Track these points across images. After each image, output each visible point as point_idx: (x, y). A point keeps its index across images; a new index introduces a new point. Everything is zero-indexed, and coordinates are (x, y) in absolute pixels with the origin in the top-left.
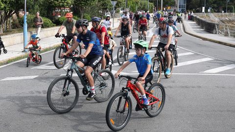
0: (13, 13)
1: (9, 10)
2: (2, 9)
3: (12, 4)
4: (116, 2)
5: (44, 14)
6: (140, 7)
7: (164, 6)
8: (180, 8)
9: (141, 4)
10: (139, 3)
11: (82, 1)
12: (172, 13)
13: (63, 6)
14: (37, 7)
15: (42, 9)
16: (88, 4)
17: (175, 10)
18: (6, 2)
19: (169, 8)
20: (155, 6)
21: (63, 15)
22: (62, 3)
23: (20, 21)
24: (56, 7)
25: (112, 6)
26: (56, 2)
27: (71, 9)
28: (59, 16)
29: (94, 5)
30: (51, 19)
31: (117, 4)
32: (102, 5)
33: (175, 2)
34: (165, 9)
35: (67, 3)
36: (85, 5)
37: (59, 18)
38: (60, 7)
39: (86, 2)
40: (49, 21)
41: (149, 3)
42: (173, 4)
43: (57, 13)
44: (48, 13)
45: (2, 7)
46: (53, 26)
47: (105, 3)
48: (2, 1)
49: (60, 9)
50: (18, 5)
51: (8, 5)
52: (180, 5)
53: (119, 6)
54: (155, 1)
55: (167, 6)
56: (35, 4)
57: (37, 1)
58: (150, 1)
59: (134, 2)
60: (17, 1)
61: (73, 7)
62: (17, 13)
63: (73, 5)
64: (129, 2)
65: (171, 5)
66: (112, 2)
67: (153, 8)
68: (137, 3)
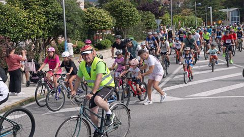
0: (52, 40)
1: (47, 36)
2: (40, 37)
3: (50, 30)
4: (161, 20)
6: (187, 24)
7: (214, 20)
8: (232, 21)
9: (188, 20)
11: (124, 22)
13: (104, 29)
14: (77, 31)
15: (82, 34)
16: (131, 24)
18: (44, 29)
19: (220, 22)
20: (204, 21)
21: (105, 38)
22: (104, 25)
23: (59, 48)
24: (97, 30)
25: (157, 24)
26: (97, 25)
27: (113, 31)
28: (101, 40)
29: (138, 25)
31: (162, 23)
32: (146, 25)
33: (226, 15)
34: (215, 23)
35: (108, 25)
36: (128, 25)
37: (101, 42)
38: (101, 30)
39: (129, 22)
41: (197, 18)
42: (224, 17)
43: (98, 36)
45: (41, 34)
47: (149, 22)
48: (40, 28)
49: (102, 32)
50: (57, 32)
51: (46, 32)
52: (232, 18)
53: (163, 24)
54: (203, 16)
55: (217, 20)
56: (74, 29)
57: (77, 25)
58: (197, 16)
59: (180, 18)
60: (56, 27)
61: (115, 29)
62: (56, 39)
63: (115, 27)
64: (174, 19)
65: (222, 19)
66: (156, 20)
67: (202, 24)
68: (183, 19)
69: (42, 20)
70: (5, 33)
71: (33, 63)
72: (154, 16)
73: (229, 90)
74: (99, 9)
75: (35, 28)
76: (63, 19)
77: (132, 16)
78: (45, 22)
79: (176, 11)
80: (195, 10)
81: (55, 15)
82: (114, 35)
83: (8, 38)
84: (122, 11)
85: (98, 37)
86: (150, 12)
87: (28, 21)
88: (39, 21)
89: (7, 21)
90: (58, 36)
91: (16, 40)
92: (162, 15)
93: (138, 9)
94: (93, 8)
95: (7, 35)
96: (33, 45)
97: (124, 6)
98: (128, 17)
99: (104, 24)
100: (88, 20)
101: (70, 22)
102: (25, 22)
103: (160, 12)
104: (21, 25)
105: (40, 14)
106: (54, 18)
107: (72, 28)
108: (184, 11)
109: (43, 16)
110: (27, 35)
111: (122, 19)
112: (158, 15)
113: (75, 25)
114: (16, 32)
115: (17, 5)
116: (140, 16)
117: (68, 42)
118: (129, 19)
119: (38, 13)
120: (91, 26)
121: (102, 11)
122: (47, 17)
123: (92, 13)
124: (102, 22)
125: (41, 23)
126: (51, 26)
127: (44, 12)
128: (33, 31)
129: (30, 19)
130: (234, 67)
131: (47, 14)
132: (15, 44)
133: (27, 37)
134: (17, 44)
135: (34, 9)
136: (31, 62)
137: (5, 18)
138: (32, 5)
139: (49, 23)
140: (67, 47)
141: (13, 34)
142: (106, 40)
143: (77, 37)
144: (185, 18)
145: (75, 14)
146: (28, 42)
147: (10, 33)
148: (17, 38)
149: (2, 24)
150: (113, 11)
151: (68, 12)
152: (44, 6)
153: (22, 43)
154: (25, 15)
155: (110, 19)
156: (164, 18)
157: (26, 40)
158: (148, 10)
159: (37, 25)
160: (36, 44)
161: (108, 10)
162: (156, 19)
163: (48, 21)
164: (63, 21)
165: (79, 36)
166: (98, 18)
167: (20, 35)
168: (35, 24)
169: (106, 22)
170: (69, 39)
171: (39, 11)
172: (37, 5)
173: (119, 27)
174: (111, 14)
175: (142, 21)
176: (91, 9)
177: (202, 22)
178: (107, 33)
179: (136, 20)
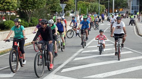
4: (65, 5)
7: (116, 8)
8: (132, 9)
9: (92, 6)
10: (90, 6)
11: (29, 4)
12: (124, 15)
13: (8, 9)
16: (36, 7)
17: (127, 12)
19: (121, 10)
20: (107, 8)
21: (8, 19)
22: (7, 6)
25: (62, 8)
28: (4, 20)
29: (42, 9)
31: (66, 7)
32: (51, 8)
33: (127, 4)
34: (116, 11)
35: (13, 6)
36: (33, 8)
37: (4, 22)
38: (4, 11)
39: (34, 5)
41: (100, 5)
42: (125, 6)
47: (54, 6)
49: (5, 13)
52: (132, 7)
53: (68, 8)
54: (106, 3)
55: (119, 8)
58: (100, 3)
59: (84, 4)
61: (20, 11)
63: (19, 8)
64: (79, 5)
65: (123, 7)
66: (61, 5)
67: (105, 10)
68: (87, 5)
73: (124, 72)
82: (18, 16)
85: (2, 18)
99: (8, 4)
124: (6, 3)
130: (130, 52)
142: (10, 21)
144: (89, 4)
156: (69, 3)
162: (61, 3)
169: (10, 3)
173: (24, 9)
175: (47, 4)
177: (105, 9)
178: (11, 14)
179: (41, 3)
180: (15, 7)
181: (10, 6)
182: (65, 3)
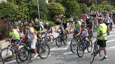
0: (32, 21)
1: (30, 19)
2: (26, 19)
3: (31, 15)
4: (90, 8)
5: (49, 19)
6: (105, 9)
9: (106, 7)
10: (104, 7)
11: (70, 9)
13: (60, 13)
14: (45, 15)
15: (48, 17)
18: (27, 15)
21: (60, 19)
22: (59, 12)
24: (56, 14)
25: (88, 10)
26: (56, 12)
27: (64, 15)
28: (58, 19)
29: (78, 11)
30: (54, 22)
31: (91, 9)
32: (82, 11)
35: (62, 11)
36: (72, 11)
37: (58, 21)
38: (58, 14)
39: (73, 10)
40: (52, 23)
41: (110, 6)
44: (52, 18)
45: (26, 17)
46: (55, 25)
47: (84, 9)
48: (25, 14)
49: (58, 15)
50: (34, 16)
51: (29, 16)
53: (92, 10)
54: (114, 4)
56: (44, 14)
57: (45, 12)
58: (111, 5)
59: (101, 6)
60: (34, 13)
62: (34, 20)
63: (65, 12)
64: (98, 7)
66: (88, 8)
67: (114, 9)
68: (103, 7)
69: (26, 10)
70: (7, 18)
71: (23, 33)
72: (86, 5)
74: (57, 3)
75: (23, 14)
76: (38, 9)
77: (74, 6)
78: (28, 11)
79: (99, 2)
80: (109, 1)
81: (33, 7)
82: (65, 17)
83: (9, 20)
84: (69, 3)
85: (57, 18)
86: (84, 4)
87: (19, 10)
88: (24, 10)
89: (8, 11)
90: (35, 18)
91: (13, 21)
92: (91, 5)
93: (77, 2)
94: (53, 2)
95: (8, 18)
96: (22, 23)
97: (70, 1)
98: (72, 6)
99: (60, 11)
100: (51, 9)
101: (41, 11)
102: (17, 11)
103: (90, 3)
104: (15, 13)
105: (25, 6)
106: (33, 8)
107: (43, 14)
108: (103, 2)
109: (27, 8)
110: (19, 18)
111: (69, 8)
112: (89, 5)
113: (44, 12)
114: (13, 17)
115: (13, 2)
116: (79, 6)
117: (41, 21)
118: (73, 8)
119: (24, 6)
120: (53, 12)
121: (58, 4)
122: (29, 8)
123: (53, 5)
124: (59, 10)
125: (26, 11)
126: (31, 13)
127: (27, 6)
128: (22, 16)
129: (20, 9)
131: (29, 6)
132: (12, 23)
133: (18, 19)
134: (14, 23)
135: (22, 4)
136: (22, 32)
137: (7, 10)
138: (20, 2)
139: (30, 12)
140: (40, 24)
141: (12, 18)
143: (45, 19)
144: (104, 6)
145: (44, 6)
146: (20, 22)
147: (10, 17)
148: (14, 20)
149: (5, 13)
150: (64, 4)
151: (40, 5)
152: (27, 2)
153: (16, 22)
154: (17, 8)
155: (63, 8)
156: (92, 6)
157: (18, 21)
158: (83, 2)
159: (24, 12)
160: (23, 23)
161: (62, 3)
162: (88, 7)
163: (29, 10)
164: (38, 10)
165: (46, 18)
166: (56, 8)
167: (15, 18)
168: (23, 12)
169: (61, 10)
170: (41, 20)
171: (24, 5)
172: (23, 2)
173: (68, 12)
174: (63, 5)
175: (80, 8)
176: (52, 3)
177: (114, 7)
178: (61, 16)
179: (77, 8)
180: (63, 12)
181: (61, 12)
182: (90, 7)
